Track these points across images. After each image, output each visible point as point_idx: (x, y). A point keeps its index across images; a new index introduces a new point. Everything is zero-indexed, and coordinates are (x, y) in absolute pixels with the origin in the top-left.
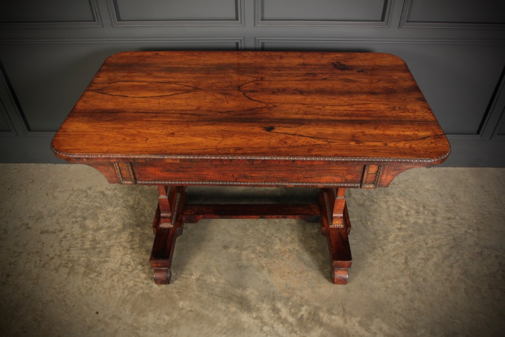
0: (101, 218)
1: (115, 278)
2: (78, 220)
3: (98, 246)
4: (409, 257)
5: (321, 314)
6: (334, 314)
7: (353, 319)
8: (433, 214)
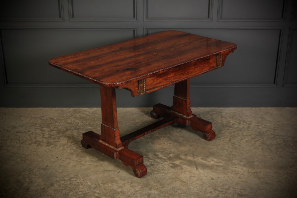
0: (52, 127)
1: (65, 147)
2: (38, 128)
3: (53, 136)
4: (232, 139)
5: (181, 156)
6: (188, 156)
7: (198, 158)
8: (249, 124)
